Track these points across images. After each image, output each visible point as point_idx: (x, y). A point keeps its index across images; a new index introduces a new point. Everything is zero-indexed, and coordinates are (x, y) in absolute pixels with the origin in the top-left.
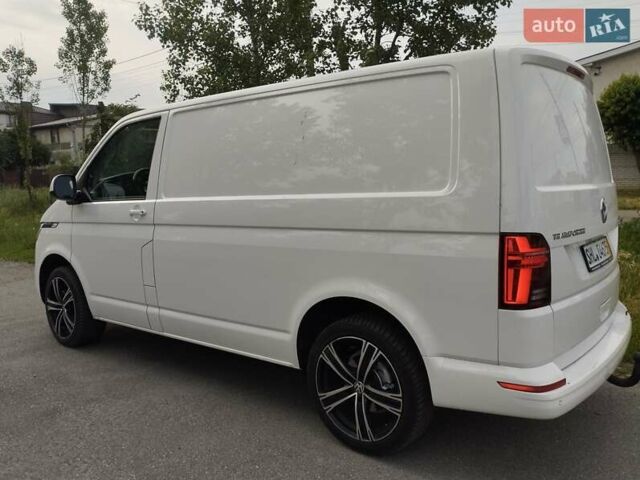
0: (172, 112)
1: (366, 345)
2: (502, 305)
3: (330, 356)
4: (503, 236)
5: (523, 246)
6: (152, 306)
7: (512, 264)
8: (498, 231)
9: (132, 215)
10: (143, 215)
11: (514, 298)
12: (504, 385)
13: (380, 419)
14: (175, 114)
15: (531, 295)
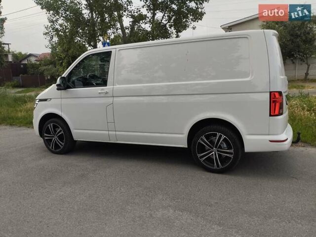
0: (117, 49)
1: (218, 134)
2: (270, 115)
3: (203, 140)
4: (271, 93)
5: (277, 95)
6: (111, 131)
7: (274, 102)
8: (269, 91)
9: (100, 93)
10: (107, 93)
11: (274, 113)
12: (271, 141)
13: (223, 160)
14: (120, 50)
15: (279, 111)
